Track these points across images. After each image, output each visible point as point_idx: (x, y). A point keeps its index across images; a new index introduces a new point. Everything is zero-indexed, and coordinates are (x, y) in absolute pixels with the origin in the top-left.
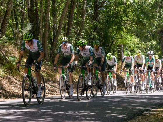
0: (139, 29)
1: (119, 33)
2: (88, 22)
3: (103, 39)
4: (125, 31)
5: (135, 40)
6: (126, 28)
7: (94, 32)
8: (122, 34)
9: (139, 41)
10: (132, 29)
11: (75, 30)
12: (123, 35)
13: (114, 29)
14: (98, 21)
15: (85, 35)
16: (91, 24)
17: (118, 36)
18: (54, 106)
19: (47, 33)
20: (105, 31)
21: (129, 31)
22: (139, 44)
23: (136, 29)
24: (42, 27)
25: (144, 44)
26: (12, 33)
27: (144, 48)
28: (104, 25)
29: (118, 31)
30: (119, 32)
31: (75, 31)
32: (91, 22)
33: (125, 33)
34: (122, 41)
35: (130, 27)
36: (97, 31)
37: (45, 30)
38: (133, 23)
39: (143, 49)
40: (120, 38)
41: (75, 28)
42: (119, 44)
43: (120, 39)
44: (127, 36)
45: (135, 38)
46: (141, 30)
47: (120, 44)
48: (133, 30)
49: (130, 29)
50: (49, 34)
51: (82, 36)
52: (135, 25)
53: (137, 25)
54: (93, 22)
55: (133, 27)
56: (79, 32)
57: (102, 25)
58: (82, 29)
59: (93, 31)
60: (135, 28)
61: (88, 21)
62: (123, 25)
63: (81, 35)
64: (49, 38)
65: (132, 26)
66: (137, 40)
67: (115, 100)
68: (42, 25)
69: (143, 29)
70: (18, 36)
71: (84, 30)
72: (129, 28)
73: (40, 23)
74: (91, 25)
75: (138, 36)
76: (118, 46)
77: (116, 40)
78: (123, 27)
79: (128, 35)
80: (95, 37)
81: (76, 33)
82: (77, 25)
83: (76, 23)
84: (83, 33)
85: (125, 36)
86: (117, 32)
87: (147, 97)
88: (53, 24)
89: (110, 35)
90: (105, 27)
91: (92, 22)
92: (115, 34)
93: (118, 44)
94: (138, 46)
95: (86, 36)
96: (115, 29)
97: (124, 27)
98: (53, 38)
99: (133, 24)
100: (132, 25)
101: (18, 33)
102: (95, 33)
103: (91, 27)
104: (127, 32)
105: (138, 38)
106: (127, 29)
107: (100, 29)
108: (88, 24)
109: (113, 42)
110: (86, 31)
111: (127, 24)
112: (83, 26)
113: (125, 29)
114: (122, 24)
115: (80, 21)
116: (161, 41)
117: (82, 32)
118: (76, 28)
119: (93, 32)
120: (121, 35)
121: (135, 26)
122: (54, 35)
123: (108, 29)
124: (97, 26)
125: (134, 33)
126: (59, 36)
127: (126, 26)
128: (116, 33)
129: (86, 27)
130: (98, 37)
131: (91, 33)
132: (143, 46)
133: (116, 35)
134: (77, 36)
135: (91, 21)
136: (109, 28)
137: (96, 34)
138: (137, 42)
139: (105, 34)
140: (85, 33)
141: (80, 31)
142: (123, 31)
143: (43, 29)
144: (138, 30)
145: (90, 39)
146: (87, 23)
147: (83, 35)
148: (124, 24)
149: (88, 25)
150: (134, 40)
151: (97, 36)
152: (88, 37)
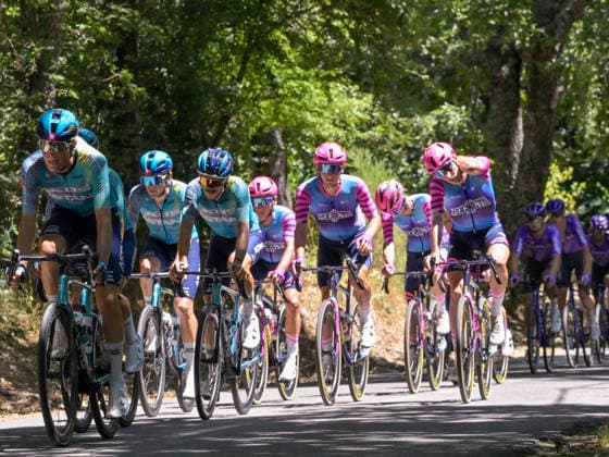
0: (370, 42)
1: (259, 68)
2: (85, 15)
3: (169, 107)
4: (293, 56)
5: (347, 101)
6: (294, 39)
7: (120, 65)
8: (275, 72)
9: (368, 106)
10: (332, 42)
11: (14, 57)
12: (279, 80)
13: (231, 45)
14: (140, 8)
15: (72, 83)
16: (104, 23)
17: (253, 83)
20: (183, 59)
21: (313, 57)
22: (370, 126)
23: (352, 41)
25: (397, 126)
27: (397, 147)
28: (176, 28)
29: (252, 58)
30: (256, 63)
31: (16, 64)
32: (98, 14)
33: (291, 66)
34: (277, 113)
35: (318, 34)
36: (134, 61)
38: (331, 7)
39: (395, 152)
40: (267, 93)
41: (11, 49)
42: (260, 129)
43: (263, 104)
44: (306, 83)
45: (349, 94)
46: (382, 49)
47: (266, 130)
48: (337, 49)
49: (318, 46)
51: (53, 93)
52: (342, 18)
53: (359, 22)
54: (110, 11)
55: (335, 32)
56: (33, 68)
57: (163, 25)
58: (55, 55)
59: (116, 59)
60: (347, 35)
61: (82, 10)
62: (276, 25)
63: (50, 89)
65: (328, 24)
66: (357, 104)
67: (247, 442)
69: (391, 43)
71: (61, 59)
72: (312, 36)
74: (103, 29)
75: (365, 80)
76: (255, 140)
77: (245, 108)
78: (278, 33)
79: (306, 79)
80: (128, 95)
81: (19, 75)
82: (24, 29)
83: (16, 21)
84: (60, 78)
85: (292, 83)
86: (245, 60)
87: (425, 417)
89: (206, 79)
90: (181, 37)
91: (106, 15)
92: (235, 73)
93: (252, 130)
94: (364, 136)
95: (74, 94)
96: (234, 48)
97: (287, 34)
99: (337, 17)
100: (328, 21)
102: (125, 72)
103: (101, 42)
104: (301, 60)
105: (364, 89)
106: (305, 42)
107: (152, 47)
108: (82, 26)
109: (225, 120)
110: (73, 61)
111: (298, 14)
112: (56, 37)
113: (292, 45)
114: (275, 18)
115: (40, 11)
116: (494, 107)
117: (51, 72)
118: (19, 48)
119: (115, 68)
120: (272, 77)
121: (346, 26)
123: (195, 47)
124: (134, 34)
125: (341, 64)
127: (294, 28)
128: (243, 69)
129: (75, 39)
130: (140, 96)
131: (105, 72)
132: (392, 137)
133: (239, 80)
134: (28, 92)
135: (102, 8)
136: (201, 43)
137: (131, 76)
138: (361, 115)
139: (180, 78)
140: (69, 77)
141: (44, 63)
142: (281, 56)
144: (364, 49)
145: (101, 104)
146: (81, 19)
147: (58, 86)
148: (285, 18)
149: (86, 31)
150: (341, 102)
151: (136, 89)
152: (87, 98)
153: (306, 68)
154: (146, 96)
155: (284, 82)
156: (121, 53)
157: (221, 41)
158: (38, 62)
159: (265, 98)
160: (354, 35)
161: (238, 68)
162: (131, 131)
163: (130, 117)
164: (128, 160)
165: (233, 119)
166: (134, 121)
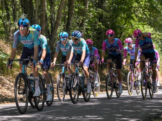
0: (153, 17)
1: (129, 22)
2: (92, 11)
4: (136, 20)
5: (148, 29)
6: (136, 16)
7: (99, 21)
8: (133, 23)
9: (152, 30)
10: (145, 17)
11: (77, 20)
12: (133, 25)
13: (123, 17)
14: (104, 9)
15: (89, 25)
16: (96, 13)
17: (127, 26)
18: (54, 110)
19: (44, 25)
20: (113, 20)
21: (140, 20)
22: (153, 34)
23: (149, 17)
24: (37, 17)
25: (158, 35)
26: (3, 27)
27: (159, 39)
28: (111, 13)
29: (128, 20)
31: (77, 21)
32: (95, 11)
33: (136, 22)
35: (142, 15)
36: (102, 20)
37: (41, 21)
38: (144, 9)
39: (158, 40)
40: (130, 28)
41: (76, 18)
43: (130, 30)
44: (139, 25)
45: (148, 28)
46: (155, 18)
48: (146, 18)
49: (141, 17)
50: (46, 26)
51: (85, 27)
52: (147, 12)
53: (150, 13)
54: (97, 10)
55: (145, 15)
56: (81, 22)
57: (108, 13)
58: (85, 19)
59: (98, 20)
60: (148, 15)
61: (91, 10)
62: (133, 13)
63: (84, 26)
64: (46, 30)
65: (144, 13)
66: (150, 30)
67: (126, 102)
68: (38, 15)
69: (157, 17)
70: (10, 30)
71: (87, 20)
72: (140, 16)
73: (35, 13)
74: (96, 14)
75: (152, 25)
77: (126, 30)
78: (133, 15)
79: (139, 24)
80: (101, 28)
81: (78, 24)
82: (79, 14)
83: (77, 12)
84: (87, 24)
85: (136, 25)
86: (126, 21)
88: (50, 14)
89: (118, 24)
90: (112, 15)
91: (96, 11)
92: (124, 23)
95: (89, 28)
96: (124, 18)
97: (135, 15)
98: (51, 30)
99: (145, 11)
100: (144, 12)
101: (10, 25)
102: (100, 23)
103: (95, 17)
104: (138, 20)
105: (151, 27)
106: (139, 17)
107: (106, 18)
108: (91, 13)
109: (122, 33)
110: (89, 21)
111: (137, 11)
112: (86, 15)
113: (136, 17)
114: (133, 12)
115: (82, 10)
117: (85, 23)
118: (78, 18)
119: (98, 22)
120: (132, 24)
121: (148, 13)
122: (52, 27)
123: (115, 18)
124: (102, 15)
125: (146, 21)
126: (57, 28)
127: (137, 14)
129: (90, 16)
130: (103, 28)
131: (96, 23)
132: (157, 37)
133: (125, 25)
134: (80, 27)
135: (95, 9)
136: (117, 17)
137: (102, 24)
138: (151, 32)
139: (112, 24)
140: (88, 24)
141: (83, 21)
142: (134, 20)
143: (39, 21)
144: (151, 18)
145: (95, 30)
146: (91, 12)
147: (86, 26)
148: (135, 12)
149: (92, 14)
150: (146, 29)
151: (103, 27)
152: (92, 28)
153: (139, 22)
154: (105, 28)
155: (134, 25)
156: (99, 19)
157: (121, 16)
158: (82, 21)
159: (130, 29)
160: (149, 15)
161: (125, 22)
162: (101, 35)
163: (101, 32)
164: (101, 42)
165: (123, 33)
166: (102, 33)
